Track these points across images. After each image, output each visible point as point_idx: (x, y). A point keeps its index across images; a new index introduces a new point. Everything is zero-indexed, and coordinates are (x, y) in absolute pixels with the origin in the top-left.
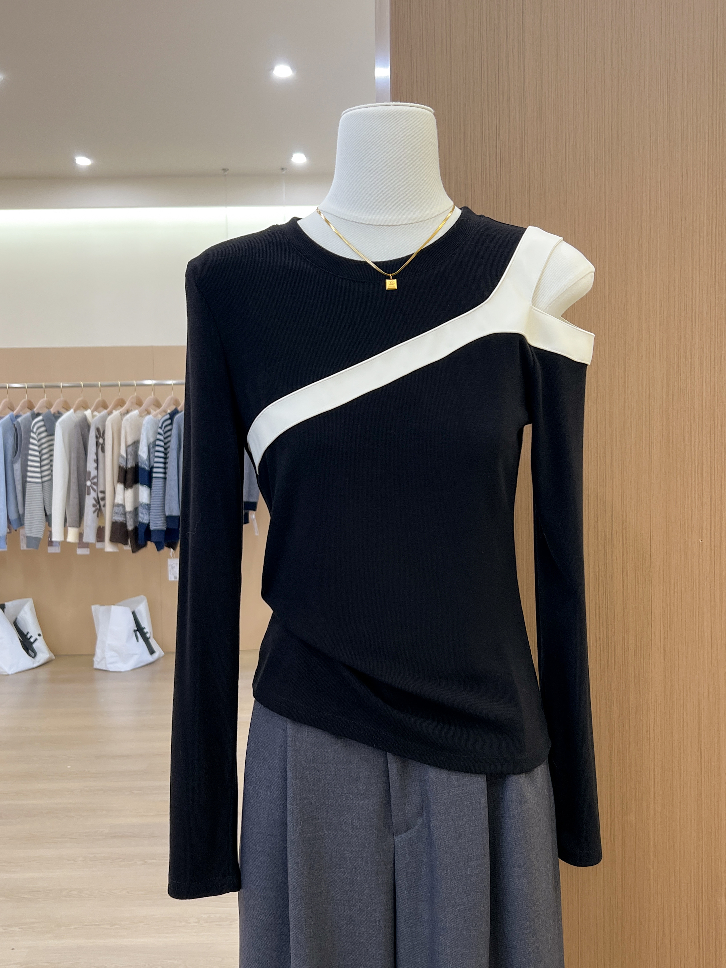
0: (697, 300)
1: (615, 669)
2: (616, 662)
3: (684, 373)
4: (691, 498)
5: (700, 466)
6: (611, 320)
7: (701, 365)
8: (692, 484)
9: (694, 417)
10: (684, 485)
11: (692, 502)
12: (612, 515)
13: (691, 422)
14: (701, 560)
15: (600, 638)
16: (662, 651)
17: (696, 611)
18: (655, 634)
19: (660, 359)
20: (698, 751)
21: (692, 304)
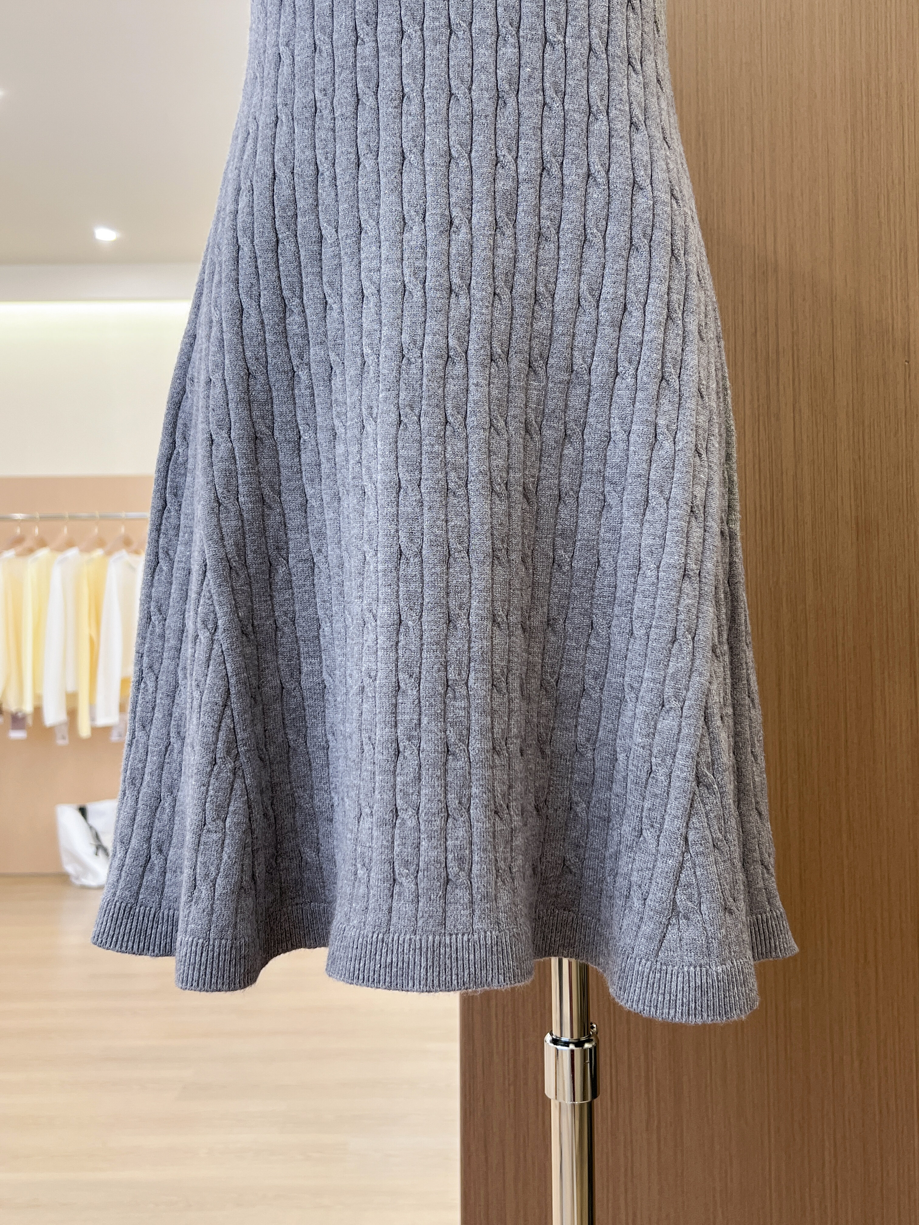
0: (893, 15)
1: (783, 553)
2: (786, 541)
3: (876, 119)
4: (892, 299)
5: (903, 254)
6: (770, 44)
7: (901, 107)
8: (892, 280)
9: (893, 182)
10: (880, 281)
11: (892, 306)
12: (776, 325)
13: (888, 191)
14: (908, 391)
15: (761, 506)
16: (854, 526)
17: (902, 466)
18: (842, 500)
19: (841, 99)
20: (911, 676)
21: (886, 21)
